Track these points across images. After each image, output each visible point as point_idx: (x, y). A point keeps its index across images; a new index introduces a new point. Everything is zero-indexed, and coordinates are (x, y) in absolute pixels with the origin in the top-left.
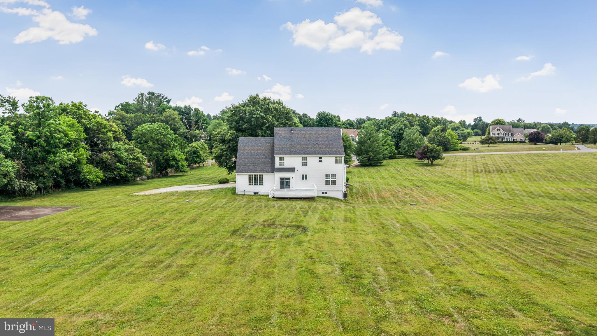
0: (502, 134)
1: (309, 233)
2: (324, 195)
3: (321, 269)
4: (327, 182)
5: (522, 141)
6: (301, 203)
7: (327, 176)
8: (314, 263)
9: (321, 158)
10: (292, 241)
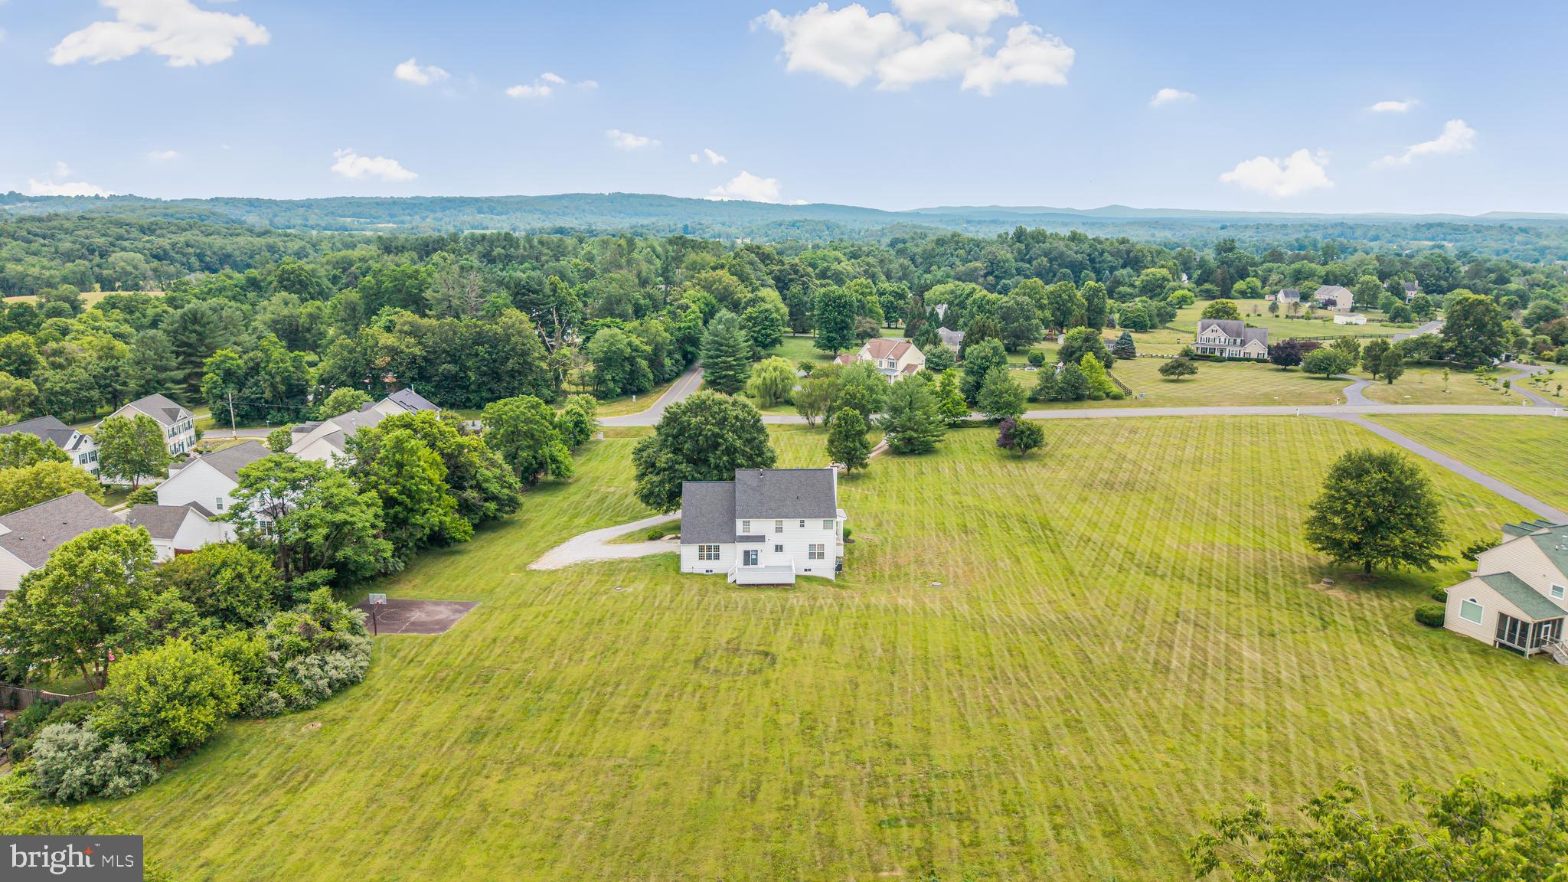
0: (1223, 340)
1: (778, 666)
2: (808, 573)
3: (783, 719)
4: (812, 555)
5: (1261, 357)
6: (772, 593)
7: (812, 546)
8: (778, 712)
9: (802, 521)
10: (759, 679)
